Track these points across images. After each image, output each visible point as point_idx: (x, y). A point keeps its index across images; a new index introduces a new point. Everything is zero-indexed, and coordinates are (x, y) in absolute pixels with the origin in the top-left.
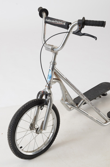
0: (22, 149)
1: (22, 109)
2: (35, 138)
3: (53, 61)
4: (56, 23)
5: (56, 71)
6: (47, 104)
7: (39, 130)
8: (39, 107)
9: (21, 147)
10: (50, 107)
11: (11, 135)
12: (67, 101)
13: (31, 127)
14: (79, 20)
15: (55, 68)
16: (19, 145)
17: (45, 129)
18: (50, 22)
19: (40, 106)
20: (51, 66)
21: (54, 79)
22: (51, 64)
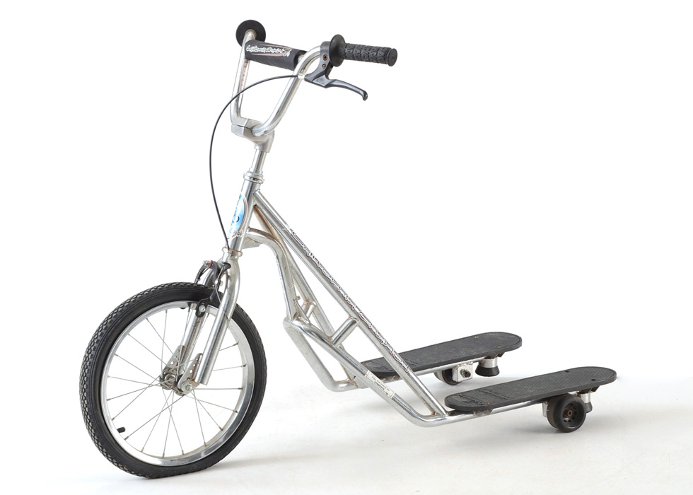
0: (124, 434)
1: (133, 301)
2: (170, 407)
3: (252, 170)
4: (271, 53)
5: (258, 204)
6: (217, 305)
7: (183, 383)
8: (192, 305)
9: (121, 430)
10: (226, 311)
11: (88, 375)
12: (298, 320)
13: (164, 376)
14: (325, 44)
15: (257, 192)
16: (114, 419)
17: (205, 381)
18: (257, 53)
19: (196, 305)
20: (247, 183)
21: (251, 230)
22: (248, 178)
